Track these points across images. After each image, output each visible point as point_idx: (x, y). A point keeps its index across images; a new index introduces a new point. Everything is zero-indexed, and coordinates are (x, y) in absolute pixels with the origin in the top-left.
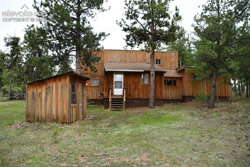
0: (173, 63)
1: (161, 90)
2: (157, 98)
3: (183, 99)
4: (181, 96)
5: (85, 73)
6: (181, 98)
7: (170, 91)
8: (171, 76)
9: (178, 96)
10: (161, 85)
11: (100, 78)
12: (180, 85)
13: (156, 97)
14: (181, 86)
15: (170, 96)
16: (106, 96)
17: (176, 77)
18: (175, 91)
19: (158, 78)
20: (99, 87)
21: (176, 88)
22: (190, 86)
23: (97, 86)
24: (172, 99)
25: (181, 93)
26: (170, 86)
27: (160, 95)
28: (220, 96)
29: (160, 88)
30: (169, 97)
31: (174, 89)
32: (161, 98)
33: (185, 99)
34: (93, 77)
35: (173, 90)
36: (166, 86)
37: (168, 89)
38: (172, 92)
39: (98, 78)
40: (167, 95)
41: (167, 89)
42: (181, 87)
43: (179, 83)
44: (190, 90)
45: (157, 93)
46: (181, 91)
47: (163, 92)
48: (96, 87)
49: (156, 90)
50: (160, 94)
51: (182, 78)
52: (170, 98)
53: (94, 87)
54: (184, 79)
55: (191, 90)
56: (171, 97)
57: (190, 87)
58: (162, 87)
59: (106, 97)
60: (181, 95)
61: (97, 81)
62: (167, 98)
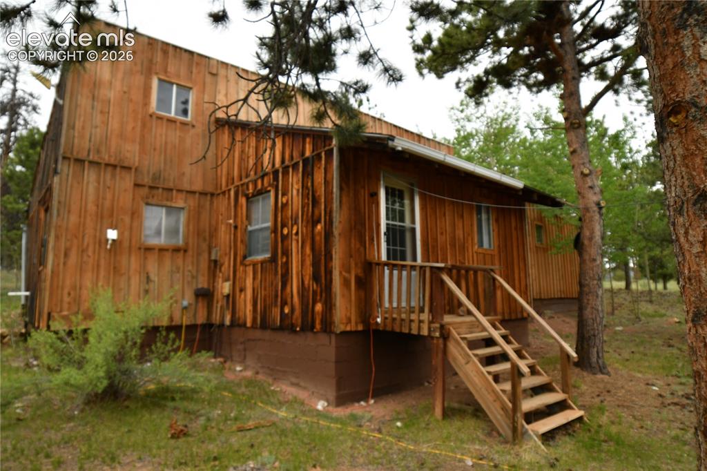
5: (107, 165)
11: (193, 202)
16: (349, 321)
20: (190, 253)
23: (177, 250)
34: (155, 192)
39: (180, 204)
48: (168, 255)
53: (162, 250)
59: (348, 329)
61: (178, 221)
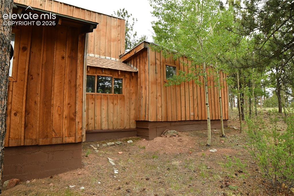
0: (114, 41)
1: (72, 105)
2: (54, 142)
3: (137, 128)
4: (134, 121)
6: (133, 126)
7: (104, 107)
8: (109, 67)
9: (126, 121)
10: (73, 84)
12: (132, 91)
13: (47, 137)
14: (134, 95)
15: (104, 120)
17: (121, 71)
18: (118, 108)
19: (63, 58)
21: (120, 99)
22: (158, 94)
24: (111, 128)
25: (133, 112)
26: (106, 93)
27: (69, 128)
28: (214, 119)
29: (70, 96)
30: (101, 125)
31: (115, 102)
32: (71, 140)
33: (148, 129)
35: (113, 103)
36: (96, 93)
37: (99, 100)
38: (111, 110)
40: (98, 118)
41: (98, 102)
42: (134, 97)
43: (128, 86)
44: (159, 105)
45: (55, 116)
46: (133, 107)
47: (78, 115)
49: (51, 106)
50: (66, 121)
51: (136, 73)
52: (105, 127)
54: (142, 76)
55: (161, 107)
56: (108, 124)
57: (160, 98)
58: (78, 94)
60: (132, 117)
62: (98, 128)
